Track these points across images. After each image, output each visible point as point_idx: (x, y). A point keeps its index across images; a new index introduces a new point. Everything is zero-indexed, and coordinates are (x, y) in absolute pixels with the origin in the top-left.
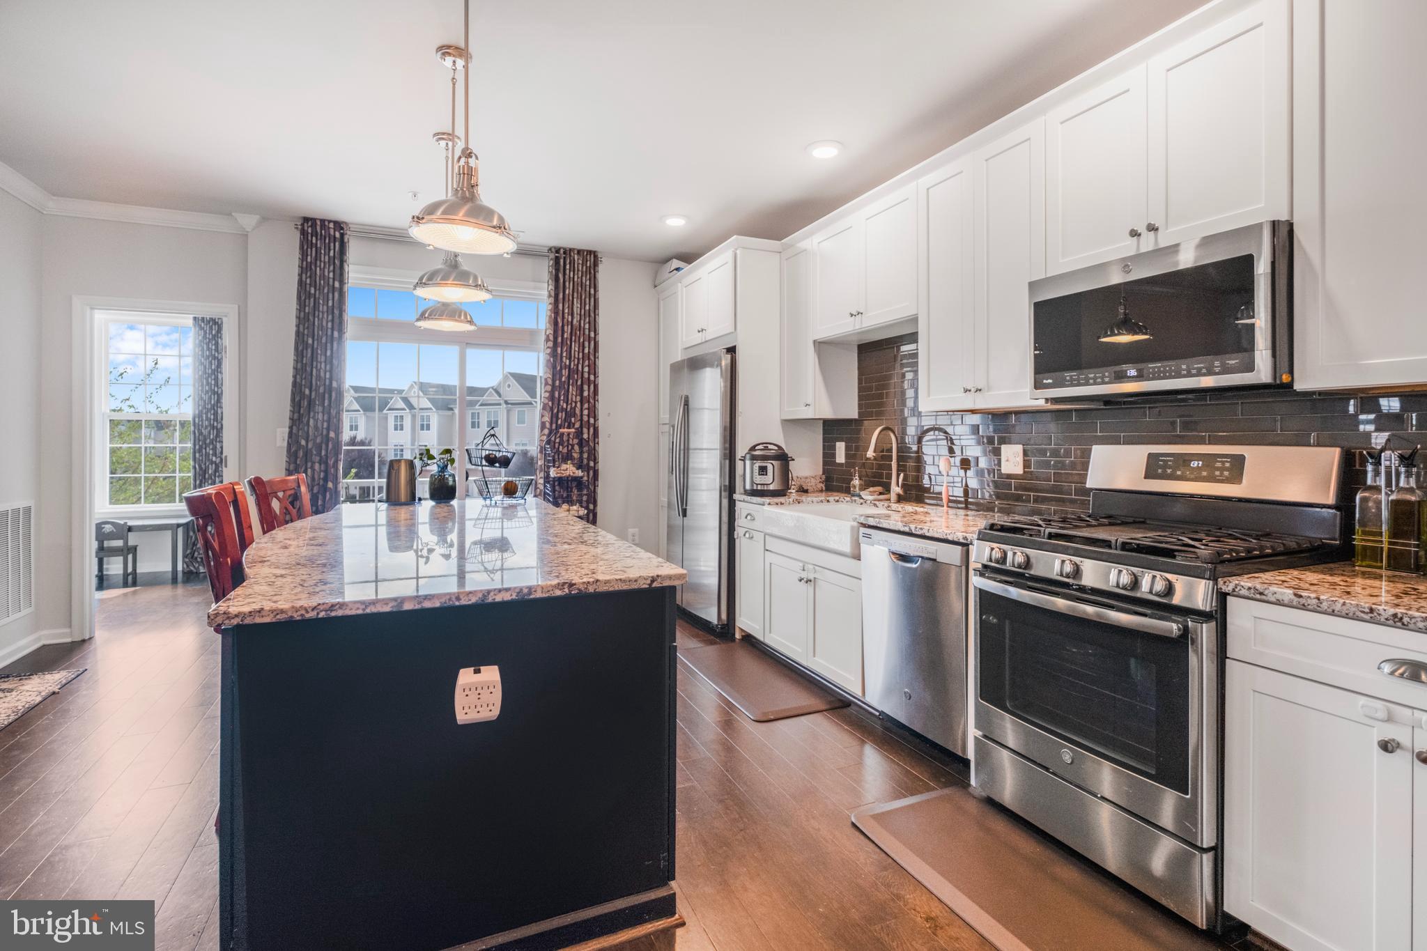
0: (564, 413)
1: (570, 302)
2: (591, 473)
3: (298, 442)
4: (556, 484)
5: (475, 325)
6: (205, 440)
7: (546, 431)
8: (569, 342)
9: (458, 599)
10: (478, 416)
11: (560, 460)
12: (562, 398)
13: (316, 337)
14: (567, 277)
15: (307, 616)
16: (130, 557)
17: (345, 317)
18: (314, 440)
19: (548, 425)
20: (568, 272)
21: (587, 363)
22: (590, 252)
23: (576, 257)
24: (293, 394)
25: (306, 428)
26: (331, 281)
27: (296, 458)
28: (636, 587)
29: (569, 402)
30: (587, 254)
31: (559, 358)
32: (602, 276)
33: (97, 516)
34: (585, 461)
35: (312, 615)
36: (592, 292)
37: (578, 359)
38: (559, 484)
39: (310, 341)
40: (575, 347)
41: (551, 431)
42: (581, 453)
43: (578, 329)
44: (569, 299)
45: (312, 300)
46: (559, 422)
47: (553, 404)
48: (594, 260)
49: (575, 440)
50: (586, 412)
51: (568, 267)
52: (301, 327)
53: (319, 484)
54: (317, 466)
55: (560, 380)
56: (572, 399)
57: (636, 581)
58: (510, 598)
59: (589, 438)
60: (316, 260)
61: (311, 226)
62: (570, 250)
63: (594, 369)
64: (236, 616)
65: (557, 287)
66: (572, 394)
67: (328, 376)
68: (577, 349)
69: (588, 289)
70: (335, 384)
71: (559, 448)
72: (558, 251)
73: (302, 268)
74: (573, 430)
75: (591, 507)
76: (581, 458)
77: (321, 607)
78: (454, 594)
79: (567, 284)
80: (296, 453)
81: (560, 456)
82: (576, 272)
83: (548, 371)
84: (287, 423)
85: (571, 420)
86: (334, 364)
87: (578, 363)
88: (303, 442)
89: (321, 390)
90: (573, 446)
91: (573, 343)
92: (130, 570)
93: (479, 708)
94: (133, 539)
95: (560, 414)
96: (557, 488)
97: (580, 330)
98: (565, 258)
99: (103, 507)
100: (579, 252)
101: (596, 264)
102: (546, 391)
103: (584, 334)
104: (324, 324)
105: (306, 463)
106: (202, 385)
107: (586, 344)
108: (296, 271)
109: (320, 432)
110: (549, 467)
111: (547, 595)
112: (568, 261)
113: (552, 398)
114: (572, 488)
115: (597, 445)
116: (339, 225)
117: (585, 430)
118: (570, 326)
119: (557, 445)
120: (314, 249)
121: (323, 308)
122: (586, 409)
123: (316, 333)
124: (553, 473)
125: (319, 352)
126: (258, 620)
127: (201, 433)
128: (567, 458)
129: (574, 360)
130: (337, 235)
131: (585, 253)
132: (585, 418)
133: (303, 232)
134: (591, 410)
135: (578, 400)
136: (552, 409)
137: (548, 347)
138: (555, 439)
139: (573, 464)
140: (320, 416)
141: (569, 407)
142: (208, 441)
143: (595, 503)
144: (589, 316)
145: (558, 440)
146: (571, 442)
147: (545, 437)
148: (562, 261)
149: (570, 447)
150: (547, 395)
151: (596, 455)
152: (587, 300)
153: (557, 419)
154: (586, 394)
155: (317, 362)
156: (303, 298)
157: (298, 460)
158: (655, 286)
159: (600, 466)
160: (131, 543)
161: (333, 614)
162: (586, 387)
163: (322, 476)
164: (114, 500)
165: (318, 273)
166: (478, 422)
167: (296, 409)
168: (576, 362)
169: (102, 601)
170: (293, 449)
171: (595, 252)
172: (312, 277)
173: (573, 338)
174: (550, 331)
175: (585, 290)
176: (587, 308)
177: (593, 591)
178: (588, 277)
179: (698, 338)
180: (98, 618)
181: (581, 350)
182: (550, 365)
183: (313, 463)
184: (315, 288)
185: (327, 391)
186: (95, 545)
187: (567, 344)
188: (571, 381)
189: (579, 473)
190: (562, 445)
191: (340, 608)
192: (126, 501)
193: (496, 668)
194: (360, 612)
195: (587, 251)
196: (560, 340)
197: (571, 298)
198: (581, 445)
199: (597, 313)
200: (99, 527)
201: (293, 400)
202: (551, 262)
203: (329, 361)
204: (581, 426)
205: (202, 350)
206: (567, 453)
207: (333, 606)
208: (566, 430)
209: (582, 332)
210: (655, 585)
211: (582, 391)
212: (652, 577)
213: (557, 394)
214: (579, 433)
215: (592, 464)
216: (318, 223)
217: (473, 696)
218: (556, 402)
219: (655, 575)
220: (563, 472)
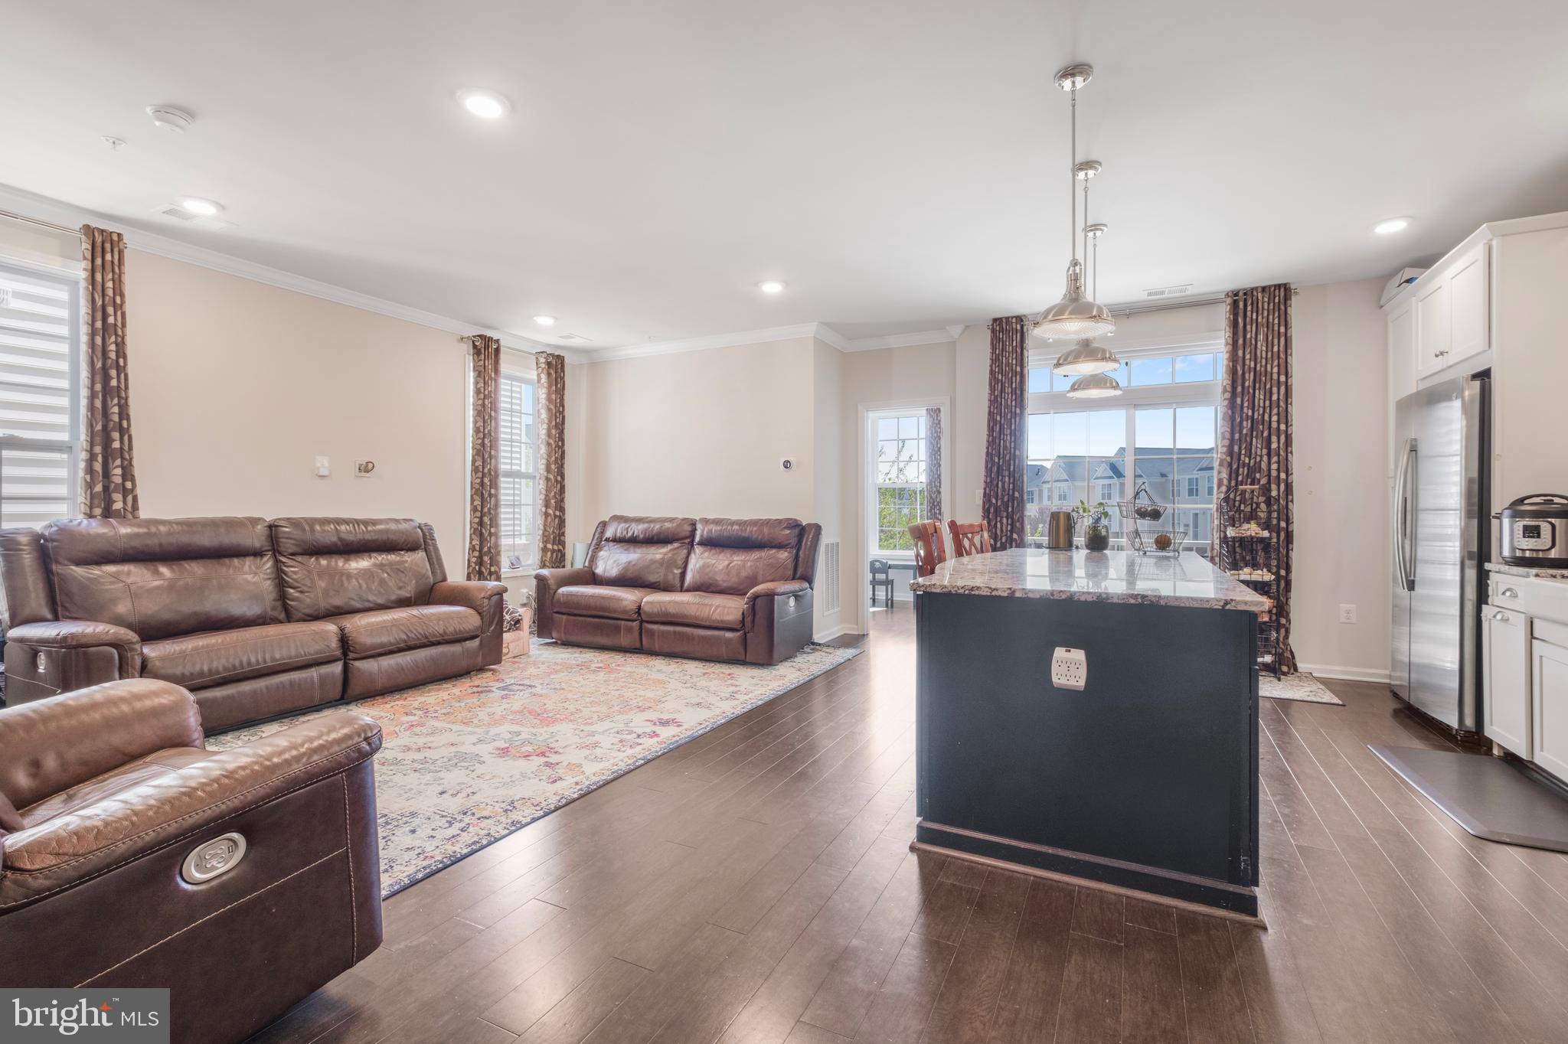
0: (1246, 469)
1: (1253, 347)
2: (1282, 535)
3: (990, 501)
4: (1237, 545)
5: (1121, 389)
6: (934, 502)
7: (1224, 489)
8: (1251, 391)
9: (1052, 595)
10: (1197, 482)
11: (1242, 520)
12: (1243, 452)
13: (1003, 415)
14: (1248, 319)
15: (959, 592)
16: (890, 586)
17: (1026, 395)
18: (1002, 499)
19: (1225, 482)
20: (1249, 314)
21: (1275, 411)
22: (1279, 286)
23: (1260, 295)
24: (987, 462)
25: (996, 489)
26: (1014, 366)
27: (989, 513)
28: (1208, 606)
29: (1253, 456)
30: (1275, 290)
31: (1239, 408)
32: (1293, 311)
33: (871, 557)
34: (1275, 522)
35: (961, 591)
36: (1282, 329)
37: (1264, 408)
38: (1241, 546)
39: (998, 418)
40: (1259, 395)
41: (1229, 488)
42: (1270, 513)
43: (1263, 374)
44: (1251, 343)
45: (1000, 385)
46: (1240, 478)
47: (1232, 459)
48: (1285, 295)
49: (1260, 498)
50: (1274, 466)
51: (1249, 308)
52: (992, 407)
53: (1006, 535)
54: (1005, 520)
55: (1241, 432)
56: (1256, 452)
57: (1208, 601)
58: (1091, 600)
59: (1279, 495)
60: (1003, 351)
61: (999, 325)
62: (1252, 289)
63: (1285, 417)
64: (923, 586)
65: (1235, 334)
66: (1257, 447)
67: (1013, 446)
68: (1262, 397)
69: (1276, 328)
70: (1017, 453)
71: (1240, 506)
72: (1236, 295)
73: (992, 360)
74: (1257, 487)
75: (1283, 573)
76: (1269, 518)
77: (967, 587)
78: (1049, 591)
79: (1249, 327)
80: (989, 509)
81: (1242, 515)
82: (1260, 312)
83: (1226, 424)
84: (983, 485)
85: (1255, 476)
86: (1017, 435)
87: (1264, 412)
88: (994, 501)
89: (1007, 458)
90: (1258, 504)
91: (1257, 391)
92: (889, 597)
93: (1068, 677)
94: (892, 575)
95: (1241, 470)
96: (1238, 550)
97: (1266, 376)
98: (1245, 300)
99: (874, 551)
100: (1264, 289)
101: (1287, 298)
102: (1223, 446)
103: (1271, 379)
104: (1009, 403)
105: (996, 517)
106: (932, 460)
107: (1275, 390)
108: (989, 362)
109: (1007, 492)
110: (1226, 527)
111: (1122, 602)
112: (1249, 302)
113: (1230, 453)
114: (1257, 551)
115: (1290, 503)
116: (1020, 319)
117: (1274, 487)
118: (1252, 373)
119: (1237, 504)
120: (1001, 343)
121: (1008, 390)
122: (1275, 463)
123: (1003, 411)
124: (1231, 532)
125: (1005, 426)
126: (934, 590)
127: (931, 497)
128: (1251, 517)
129: (1258, 410)
130: (1019, 327)
131: (1272, 289)
132: (1274, 473)
133: (993, 331)
134: (1281, 464)
135: (1263, 453)
136: (1230, 465)
137: (1225, 399)
138: (1235, 497)
139: (1259, 525)
140: (1007, 479)
141: (1252, 462)
142: (936, 503)
143: (1288, 569)
144: (1279, 357)
145: (1238, 498)
146: (1255, 500)
147: (1223, 495)
148: (1241, 305)
149: (1254, 506)
150: (1225, 449)
151: (1290, 514)
152: (1276, 341)
153: (1237, 475)
154: (1274, 446)
155: (1004, 434)
156: (993, 384)
157: (991, 515)
158: (1382, 307)
159: (1296, 527)
160: (890, 578)
161: (973, 593)
162: (1274, 438)
163: (1009, 529)
164: (881, 547)
165: (1004, 362)
166: (1197, 489)
167: (989, 474)
168: (1261, 412)
169: (874, 612)
170: (986, 507)
171: (1285, 284)
172: (1000, 366)
173: (1257, 385)
174: (1227, 382)
175: (1273, 330)
176: (1276, 349)
177: (1164, 604)
178: (1277, 315)
179: (1439, 364)
180: (871, 623)
181: (1267, 397)
182: (1227, 417)
183: (1002, 518)
184: (1002, 374)
185: (1012, 458)
186: (870, 576)
187: (1249, 392)
188: (1255, 433)
189: (1266, 534)
190: (1244, 504)
191: (977, 589)
192: (888, 547)
193: (1082, 652)
194: (989, 594)
195: (1275, 286)
196: (1239, 389)
197: (1253, 342)
198: (1268, 502)
199: (1289, 353)
200: (872, 564)
201: (986, 467)
202: (1229, 307)
203: (1013, 433)
204: (1269, 482)
205: (932, 433)
206: (1251, 512)
207: (973, 587)
208: (1248, 486)
209: (1268, 377)
210: (1228, 607)
211: (1269, 442)
212: (1226, 600)
213: (1236, 449)
214: (1266, 490)
215: (1283, 524)
216: (1004, 320)
217: (1064, 667)
218: (1235, 457)
219: (1229, 599)
220: (1243, 532)
